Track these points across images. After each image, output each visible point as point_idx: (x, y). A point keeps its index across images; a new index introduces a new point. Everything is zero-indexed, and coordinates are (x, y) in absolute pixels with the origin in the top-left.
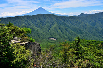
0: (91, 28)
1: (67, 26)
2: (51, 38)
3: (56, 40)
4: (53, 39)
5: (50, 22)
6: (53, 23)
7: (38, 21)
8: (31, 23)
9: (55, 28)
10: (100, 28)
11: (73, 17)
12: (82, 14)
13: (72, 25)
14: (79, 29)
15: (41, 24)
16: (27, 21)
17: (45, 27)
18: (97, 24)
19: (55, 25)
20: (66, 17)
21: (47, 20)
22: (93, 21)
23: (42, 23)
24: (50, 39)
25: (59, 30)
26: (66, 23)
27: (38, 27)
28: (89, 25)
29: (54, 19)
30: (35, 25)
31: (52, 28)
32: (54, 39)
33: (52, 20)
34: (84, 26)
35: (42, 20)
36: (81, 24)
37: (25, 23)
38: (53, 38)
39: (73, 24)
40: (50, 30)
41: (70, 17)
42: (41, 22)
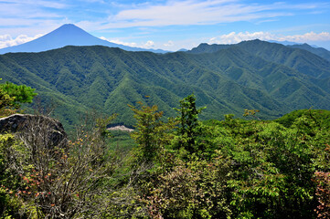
0: (231, 85)
1: (162, 83)
2: (114, 125)
3: (131, 130)
4: (123, 128)
5: (107, 73)
6: (117, 75)
7: (65, 70)
8: (35, 80)
9: (125, 92)
10: (254, 84)
11: (179, 55)
12: (202, 44)
13: (178, 80)
14: (197, 90)
15: (75, 82)
16: (22, 74)
17: (92, 89)
18: (245, 74)
19: (125, 82)
20: (156, 55)
21: (97, 66)
22: (233, 64)
23: (78, 79)
24: (112, 129)
25: (138, 98)
26: (160, 76)
27: (64, 91)
28: (224, 78)
29: (120, 63)
30: (54, 87)
31: (115, 92)
32: (126, 129)
33: (114, 67)
34: (212, 81)
35: (79, 69)
36: (203, 76)
37: (15, 79)
38: (121, 124)
39: (180, 77)
40: (108, 101)
41: (170, 55)
42: (75, 76)
